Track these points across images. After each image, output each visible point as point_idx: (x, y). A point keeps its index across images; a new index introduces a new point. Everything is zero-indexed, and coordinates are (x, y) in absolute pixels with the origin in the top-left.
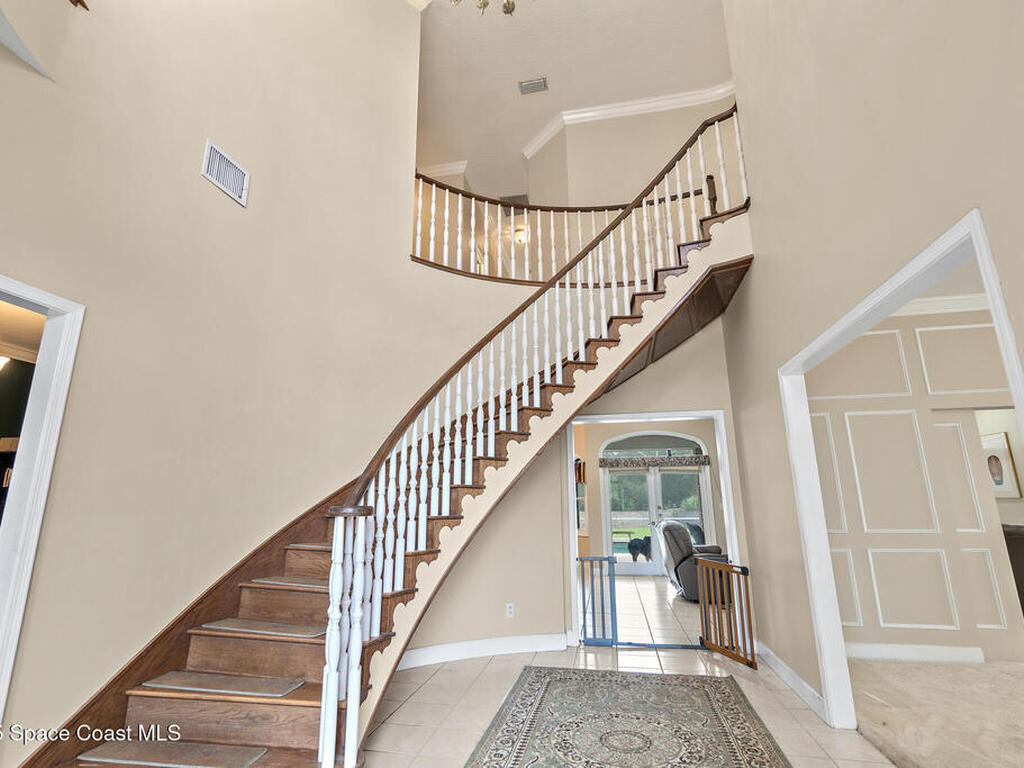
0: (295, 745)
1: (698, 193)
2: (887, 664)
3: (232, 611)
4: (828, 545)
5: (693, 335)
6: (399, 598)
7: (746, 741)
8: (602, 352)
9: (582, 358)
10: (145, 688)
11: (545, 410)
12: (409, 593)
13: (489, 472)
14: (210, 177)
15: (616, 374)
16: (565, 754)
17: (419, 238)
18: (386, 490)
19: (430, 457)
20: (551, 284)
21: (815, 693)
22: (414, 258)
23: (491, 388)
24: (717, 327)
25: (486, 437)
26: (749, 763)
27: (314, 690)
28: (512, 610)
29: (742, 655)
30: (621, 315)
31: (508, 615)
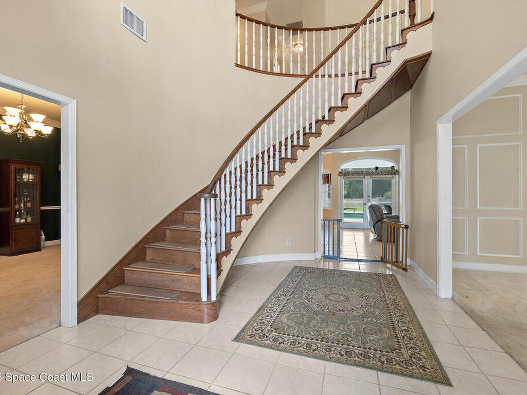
0: (191, 291)
1: (402, 12)
2: (476, 272)
3: (163, 239)
4: (451, 214)
5: (392, 102)
6: (233, 235)
7: (394, 300)
8: (337, 114)
9: (326, 118)
10: (130, 267)
11: (306, 146)
12: (238, 232)
13: (276, 178)
14: (126, 26)
15: (345, 126)
16: (308, 301)
17: (239, 53)
18: (225, 187)
19: (246, 171)
20: (310, 76)
21: (434, 282)
22: (237, 65)
23: (277, 136)
24: (407, 96)
25: (274, 161)
26: (394, 309)
27: (197, 271)
28: (290, 242)
29: (401, 265)
30: (350, 92)
31: (287, 244)
